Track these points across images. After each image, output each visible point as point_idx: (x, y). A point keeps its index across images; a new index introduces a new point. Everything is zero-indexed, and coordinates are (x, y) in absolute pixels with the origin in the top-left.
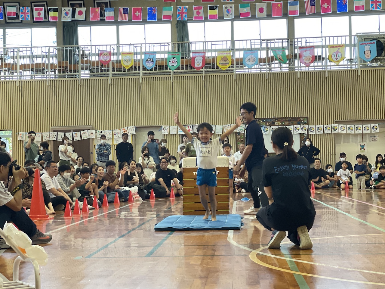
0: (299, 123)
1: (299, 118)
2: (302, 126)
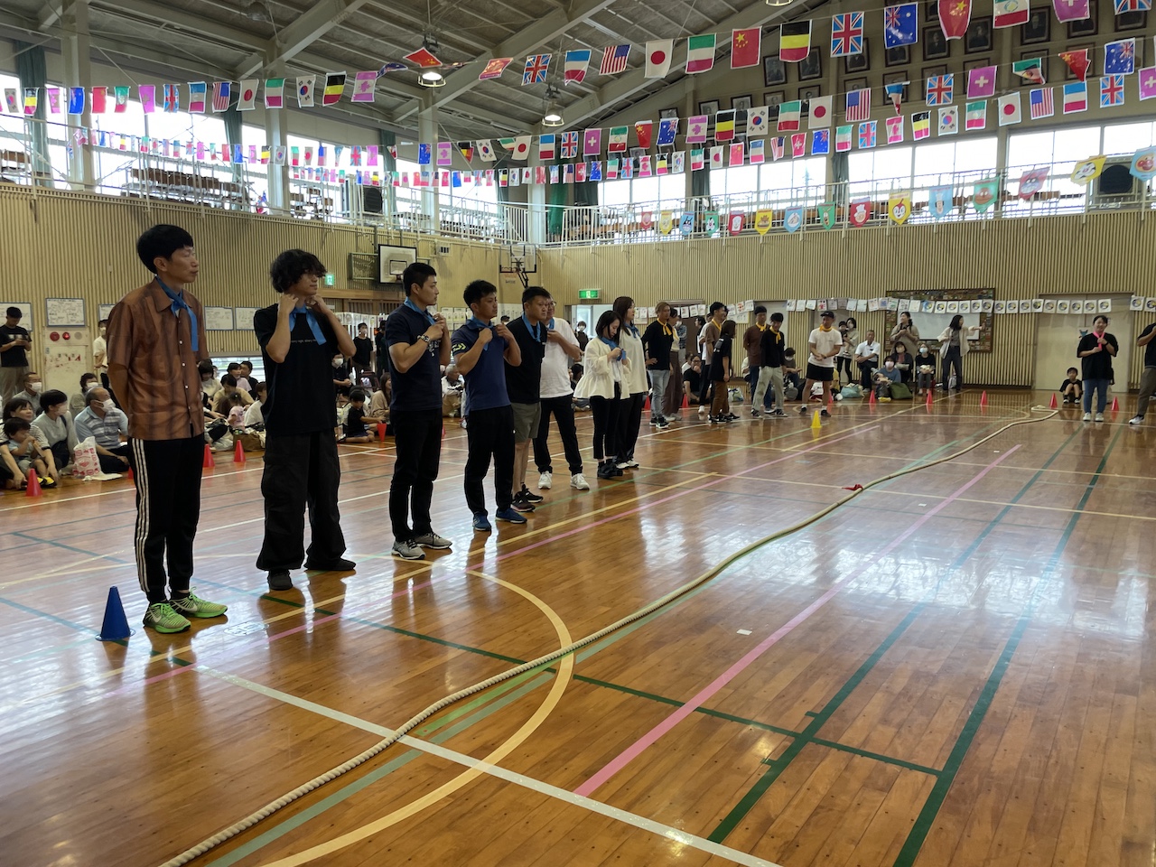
0: (980, 298)
1: (980, 290)
2: (985, 301)
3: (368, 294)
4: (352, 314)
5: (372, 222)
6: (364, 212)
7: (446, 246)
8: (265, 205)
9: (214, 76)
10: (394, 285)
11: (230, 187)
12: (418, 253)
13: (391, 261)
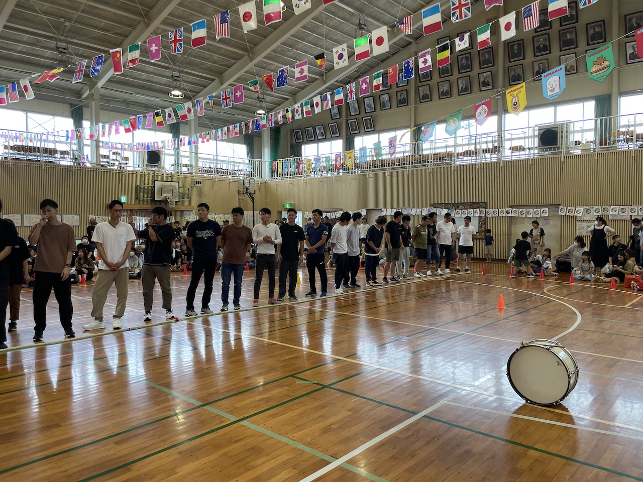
0: (478, 208)
1: (478, 203)
2: (481, 209)
3: (147, 206)
5: (153, 169)
6: (147, 164)
7: (199, 181)
8: (86, 161)
9: (67, 98)
10: (165, 201)
11: (64, 153)
12: (183, 185)
13: (162, 189)
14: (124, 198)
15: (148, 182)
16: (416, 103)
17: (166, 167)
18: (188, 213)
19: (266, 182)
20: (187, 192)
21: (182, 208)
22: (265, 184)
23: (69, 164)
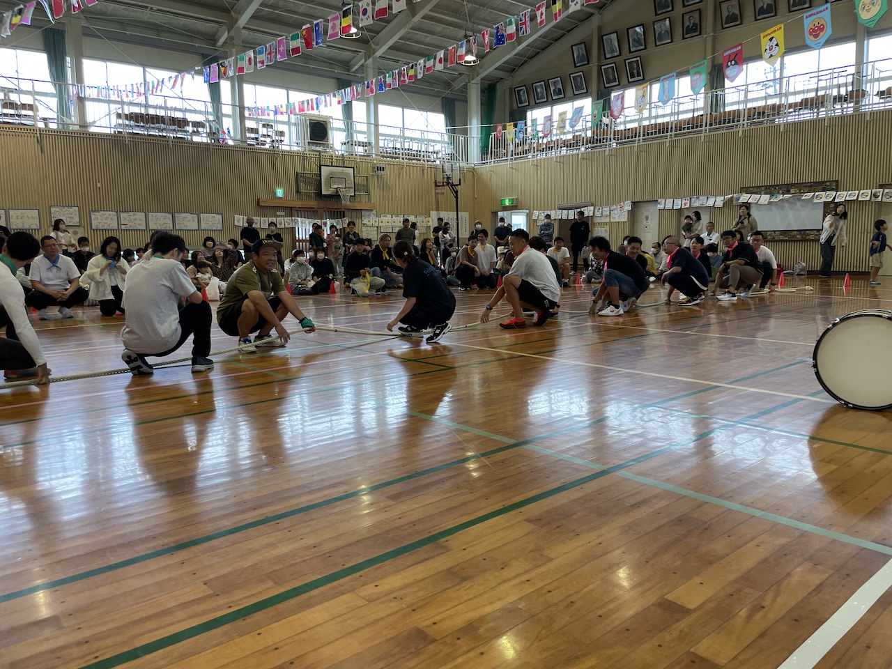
1: (824, 182)
2: (828, 192)
3: (313, 203)
4: (299, 219)
5: (318, 149)
6: (309, 141)
7: (381, 166)
8: (228, 138)
9: (197, 45)
10: (336, 196)
11: (197, 124)
12: (359, 172)
13: (331, 178)
14: (281, 190)
15: (312, 168)
16: (714, 31)
17: (335, 146)
18: (367, 213)
19: (474, 169)
20: (364, 182)
21: (358, 206)
22: (473, 171)
23: (205, 140)
